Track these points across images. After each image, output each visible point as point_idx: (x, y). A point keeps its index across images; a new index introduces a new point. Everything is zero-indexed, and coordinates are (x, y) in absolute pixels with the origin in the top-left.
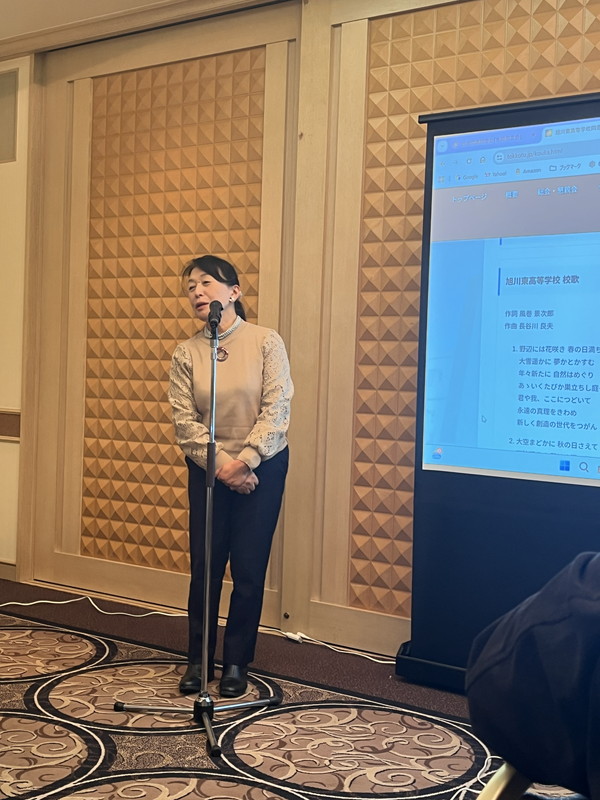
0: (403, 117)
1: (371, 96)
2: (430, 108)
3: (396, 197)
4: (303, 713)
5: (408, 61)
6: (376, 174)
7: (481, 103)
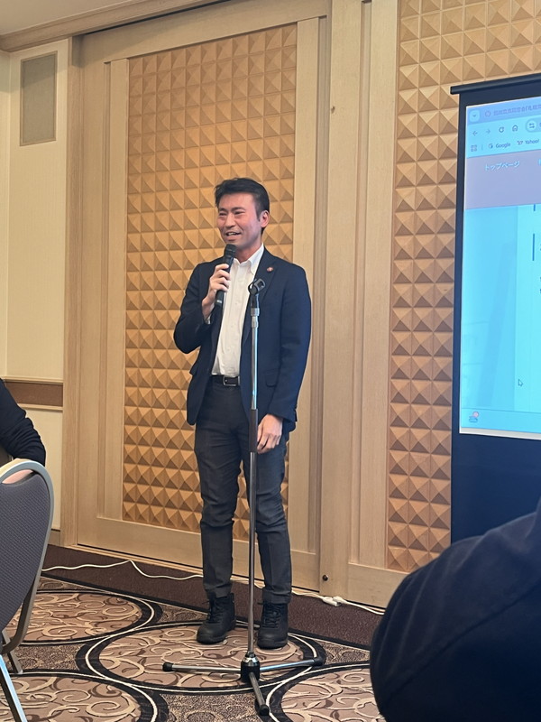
0: (434, 89)
1: (402, 69)
2: (460, 78)
3: (427, 167)
4: (347, 673)
5: (438, 34)
6: (407, 145)
7: (512, 73)
